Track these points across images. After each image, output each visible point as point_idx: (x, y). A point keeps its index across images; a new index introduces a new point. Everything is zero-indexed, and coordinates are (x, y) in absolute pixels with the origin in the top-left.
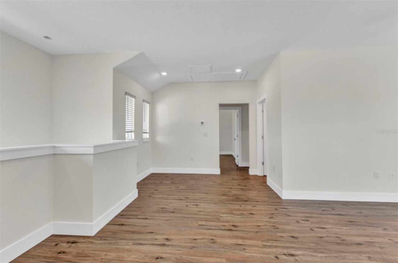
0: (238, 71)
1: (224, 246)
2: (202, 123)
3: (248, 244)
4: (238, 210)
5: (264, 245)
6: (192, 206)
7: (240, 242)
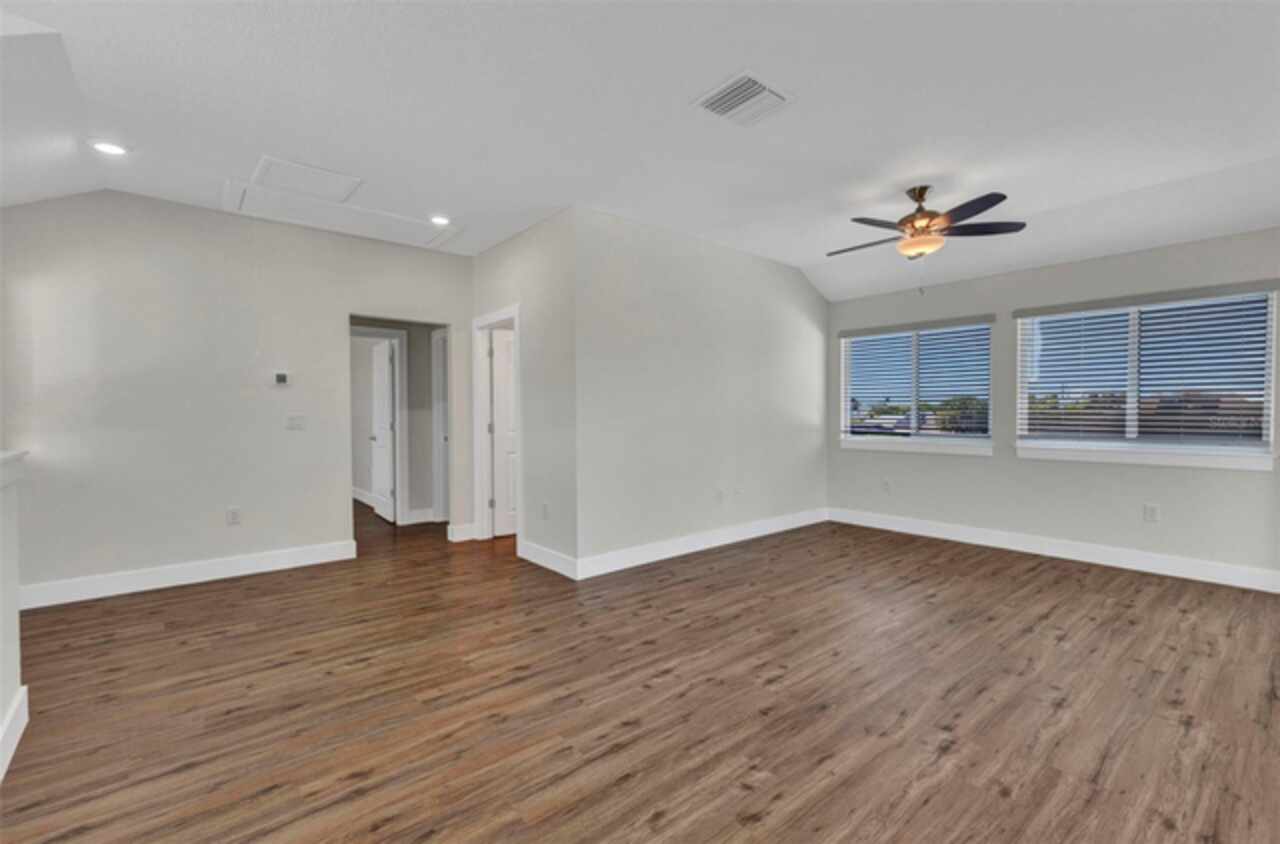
0: (440, 221)
1: (535, 714)
2: (281, 379)
3: (578, 688)
4: (497, 633)
5: (609, 678)
6: (347, 668)
7: (561, 692)
